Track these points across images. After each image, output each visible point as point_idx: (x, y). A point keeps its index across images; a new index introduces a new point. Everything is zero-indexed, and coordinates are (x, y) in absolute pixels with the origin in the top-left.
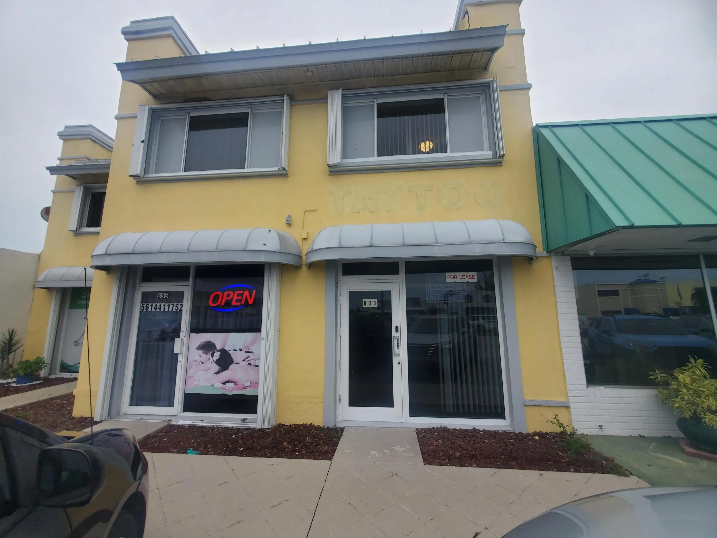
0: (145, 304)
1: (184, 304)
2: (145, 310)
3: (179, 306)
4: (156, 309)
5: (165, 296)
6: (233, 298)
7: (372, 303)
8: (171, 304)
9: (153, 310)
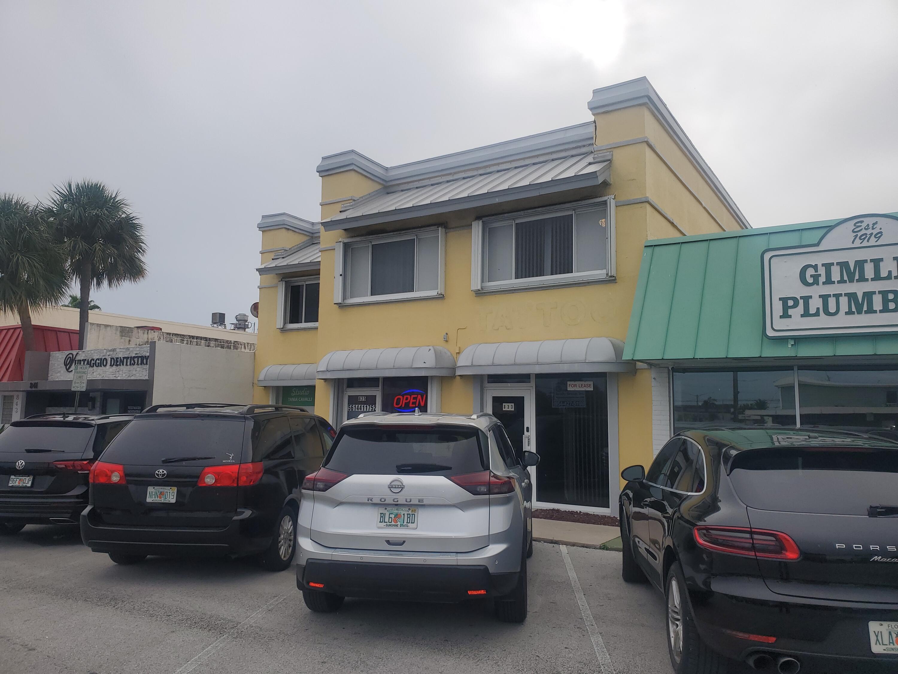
0: (351, 405)
1: (376, 405)
2: (351, 410)
3: (373, 407)
4: (358, 409)
5: (364, 399)
6: (410, 401)
7: (510, 407)
8: (368, 405)
9: (356, 410)
